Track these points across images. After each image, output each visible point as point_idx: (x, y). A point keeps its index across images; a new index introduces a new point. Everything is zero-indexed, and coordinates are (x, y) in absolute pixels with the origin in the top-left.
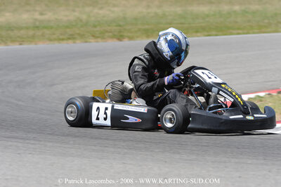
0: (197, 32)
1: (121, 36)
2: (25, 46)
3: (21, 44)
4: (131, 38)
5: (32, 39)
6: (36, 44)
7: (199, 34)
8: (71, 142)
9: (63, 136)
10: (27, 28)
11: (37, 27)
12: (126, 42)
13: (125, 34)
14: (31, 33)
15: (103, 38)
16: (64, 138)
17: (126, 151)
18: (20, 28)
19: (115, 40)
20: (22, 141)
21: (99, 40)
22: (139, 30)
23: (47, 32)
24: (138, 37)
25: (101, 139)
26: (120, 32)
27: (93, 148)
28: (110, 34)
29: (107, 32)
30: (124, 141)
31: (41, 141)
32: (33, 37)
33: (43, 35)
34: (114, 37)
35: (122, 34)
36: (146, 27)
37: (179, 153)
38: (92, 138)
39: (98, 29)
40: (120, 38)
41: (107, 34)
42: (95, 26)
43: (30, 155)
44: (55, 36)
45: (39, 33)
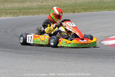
0: (105, 9)
1: (74, 11)
2: (35, 16)
3: (33, 15)
4: (78, 12)
5: (38, 13)
6: (39, 15)
7: (106, 10)
8: (54, 55)
9: (51, 52)
10: (36, 9)
11: (40, 8)
12: (76, 14)
13: (76, 10)
14: (37, 10)
15: (67, 12)
16: (51, 53)
17: (76, 58)
18: (33, 9)
19: (72, 13)
20: (34, 55)
21: (65, 13)
22: (82, 8)
23: (44, 10)
24: (81, 11)
25: (66, 53)
26: (74, 9)
27: (63, 57)
28: (70, 10)
29: (69, 9)
30: (76, 54)
31: (41, 55)
32: (38, 12)
33: (42, 11)
34: (71, 12)
35: (74, 10)
36: (85, 7)
37: (98, 59)
38: (63, 53)
39: (65, 8)
40: (74, 12)
41: (68, 11)
42: (63, 7)
43: (37, 60)
44: (47, 12)
45: (41, 10)
